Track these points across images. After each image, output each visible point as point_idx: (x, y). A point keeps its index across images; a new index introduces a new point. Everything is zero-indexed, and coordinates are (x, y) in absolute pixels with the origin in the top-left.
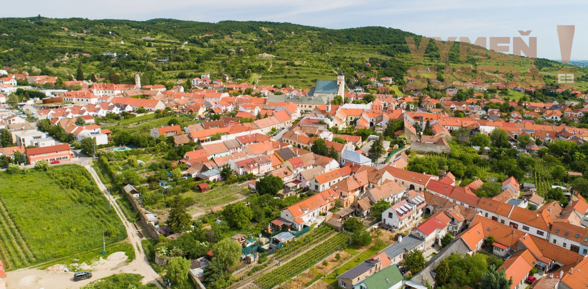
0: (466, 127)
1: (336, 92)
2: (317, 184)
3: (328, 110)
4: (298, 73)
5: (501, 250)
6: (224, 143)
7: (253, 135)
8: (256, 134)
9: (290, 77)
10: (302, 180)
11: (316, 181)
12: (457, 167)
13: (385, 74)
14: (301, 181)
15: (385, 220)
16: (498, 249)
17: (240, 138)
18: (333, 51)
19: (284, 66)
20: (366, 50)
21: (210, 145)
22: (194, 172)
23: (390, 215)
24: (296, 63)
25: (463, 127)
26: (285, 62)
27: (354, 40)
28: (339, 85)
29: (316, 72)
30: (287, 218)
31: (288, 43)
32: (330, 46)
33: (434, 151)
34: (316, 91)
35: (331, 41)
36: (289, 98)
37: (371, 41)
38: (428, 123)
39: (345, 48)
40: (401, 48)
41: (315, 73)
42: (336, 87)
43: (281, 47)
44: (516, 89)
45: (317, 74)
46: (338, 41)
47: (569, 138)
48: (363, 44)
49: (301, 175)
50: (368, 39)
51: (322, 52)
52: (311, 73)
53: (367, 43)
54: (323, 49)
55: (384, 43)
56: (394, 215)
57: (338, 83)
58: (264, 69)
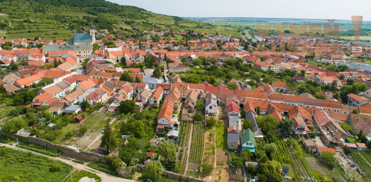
1: (91, 41)
2: (155, 100)
4: (38, 28)
5: (264, 111)
6: (56, 85)
7: (72, 76)
8: (74, 75)
9: (33, 32)
13: (100, 27)
14: (142, 100)
15: (207, 111)
16: (262, 111)
18: (51, 11)
19: (22, 23)
20: (76, 11)
21: (48, 88)
22: (58, 110)
23: (211, 108)
24: (32, 21)
25: (181, 57)
26: (23, 20)
27: (64, 4)
29: (52, 27)
30: (163, 123)
31: (10, 5)
32: (47, 7)
33: (182, 71)
34: (75, 41)
35: (47, 4)
37: (78, 5)
39: (60, 9)
40: (100, 10)
41: (52, 28)
43: (5, 8)
44: (177, 33)
45: (53, 28)
46: (52, 4)
47: (229, 57)
48: (72, 6)
49: (141, 96)
50: (75, 3)
51: (43, 12)
52: (48, 28)
53: (75, 6)
54: (43, 9)
55: (87, 6)
56: (213, 107)
57: (91, 35)
58: (5, 25)
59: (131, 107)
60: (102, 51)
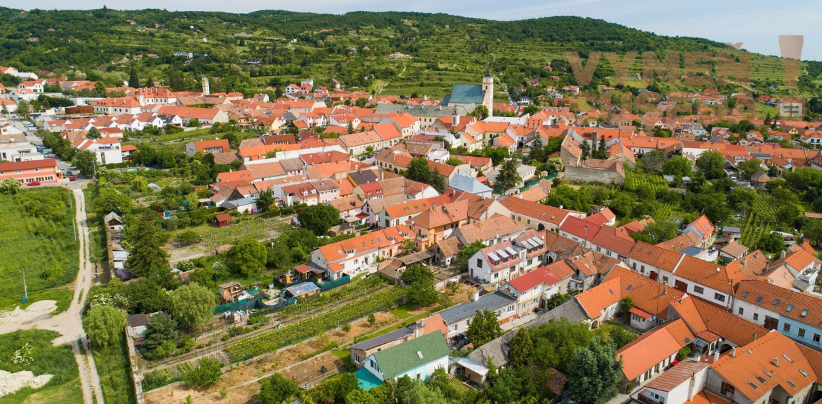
0: (664, 150)
1: (480, 101)
2: (387, 218)
3: (454, 123)
4: (441, 80)
5: (641, 319)
6: (280, 162)
7: (327, 153)
8: (332, 153)
9: (429, 85)
10: (370, 213)
11: (387, 214)
12: (621, 201)
13: (569, 81)
14: (368, 215)
15: (472, 270)
16: (638, 317)
17: (306, 157)
18: (501, 51)
19: (422, 69)
20: (550, 50)
21: (258, 164)
22: (219, 201)
23: (480, 263)
24: (441, 66)
25: (659, 150)
26: (425, 65)
27: (532, 36)
28: (485, 91)
29: (467, 78)
30: (320, 263)
31: (437, 41)
32: (498, 43)
33: (599, 180)
34: (451, 100)
35: (499, 37)
36: (407, 108)
37: (558, 37)
38: (603, 142)
39: (519, 46)
40: (602, 47)
41: (466, 80)
42: (481, 94)
43: (427, 46)
44: (769, 102)
45: (469, 81)
46: (509, 37)
48: (546, 41)
49: (368, 205)
50: (554, 34)
51: (484, 53)
52: (460, 79)
53: (553, 40)
54: (487, 48)
55: (577, 39)
56: (485, 263)
57: (484, 89)
58: (392, 73)
59: (318, 220)
60: (455, 119)
